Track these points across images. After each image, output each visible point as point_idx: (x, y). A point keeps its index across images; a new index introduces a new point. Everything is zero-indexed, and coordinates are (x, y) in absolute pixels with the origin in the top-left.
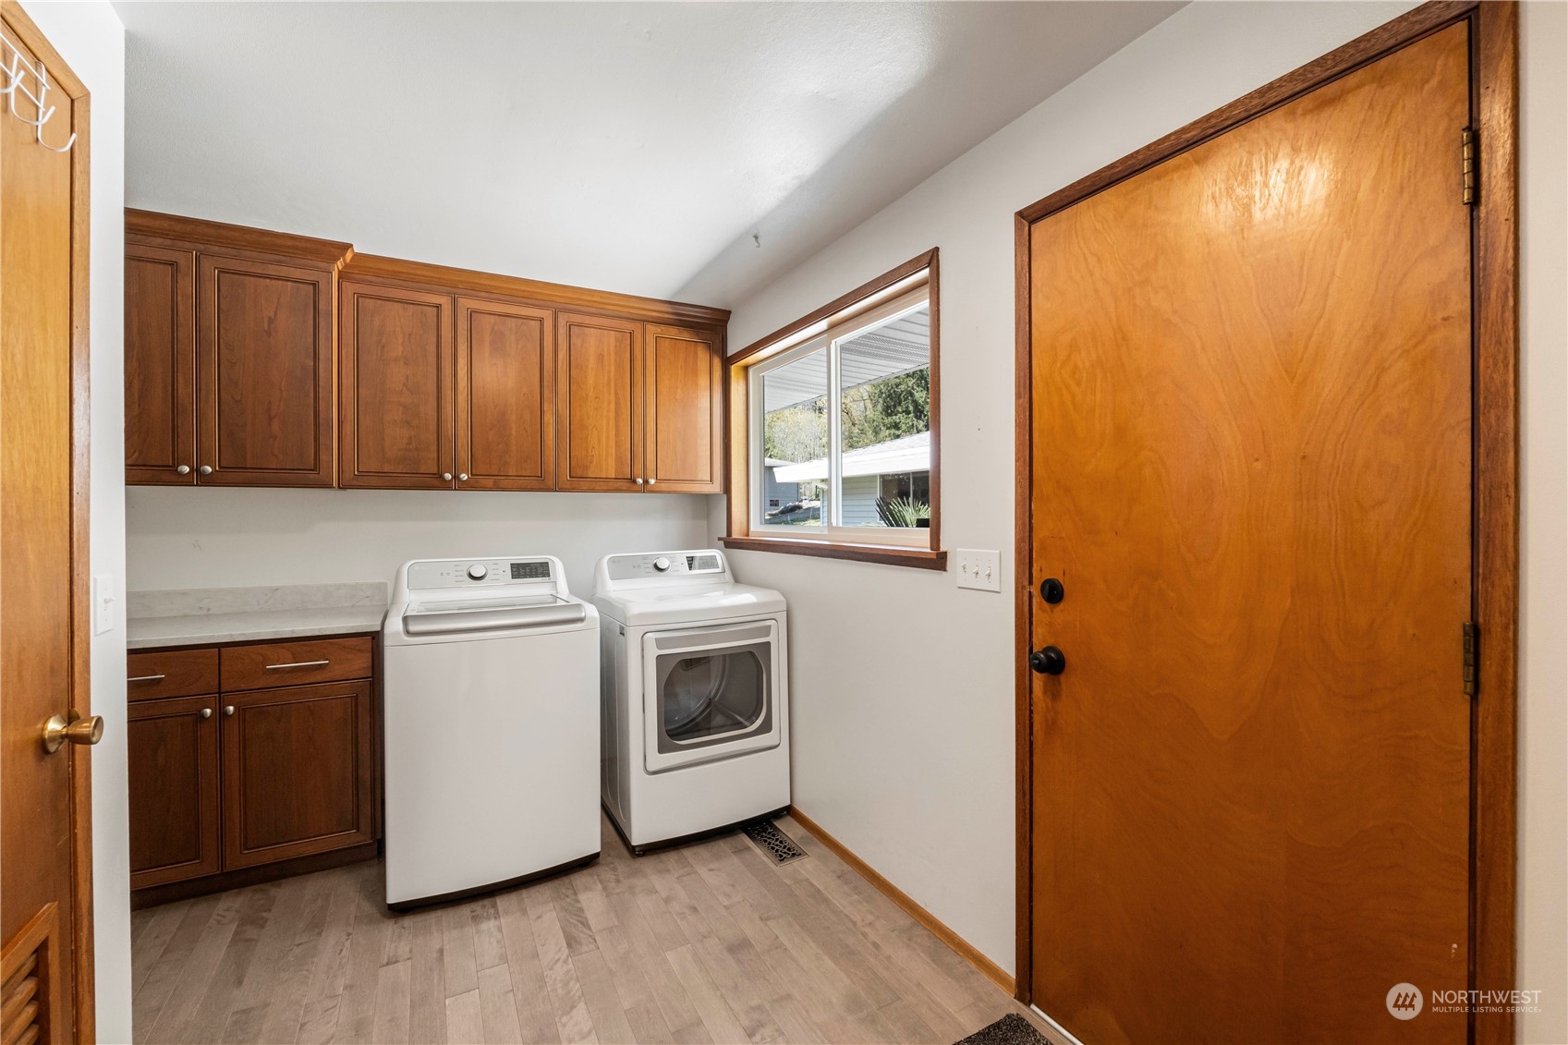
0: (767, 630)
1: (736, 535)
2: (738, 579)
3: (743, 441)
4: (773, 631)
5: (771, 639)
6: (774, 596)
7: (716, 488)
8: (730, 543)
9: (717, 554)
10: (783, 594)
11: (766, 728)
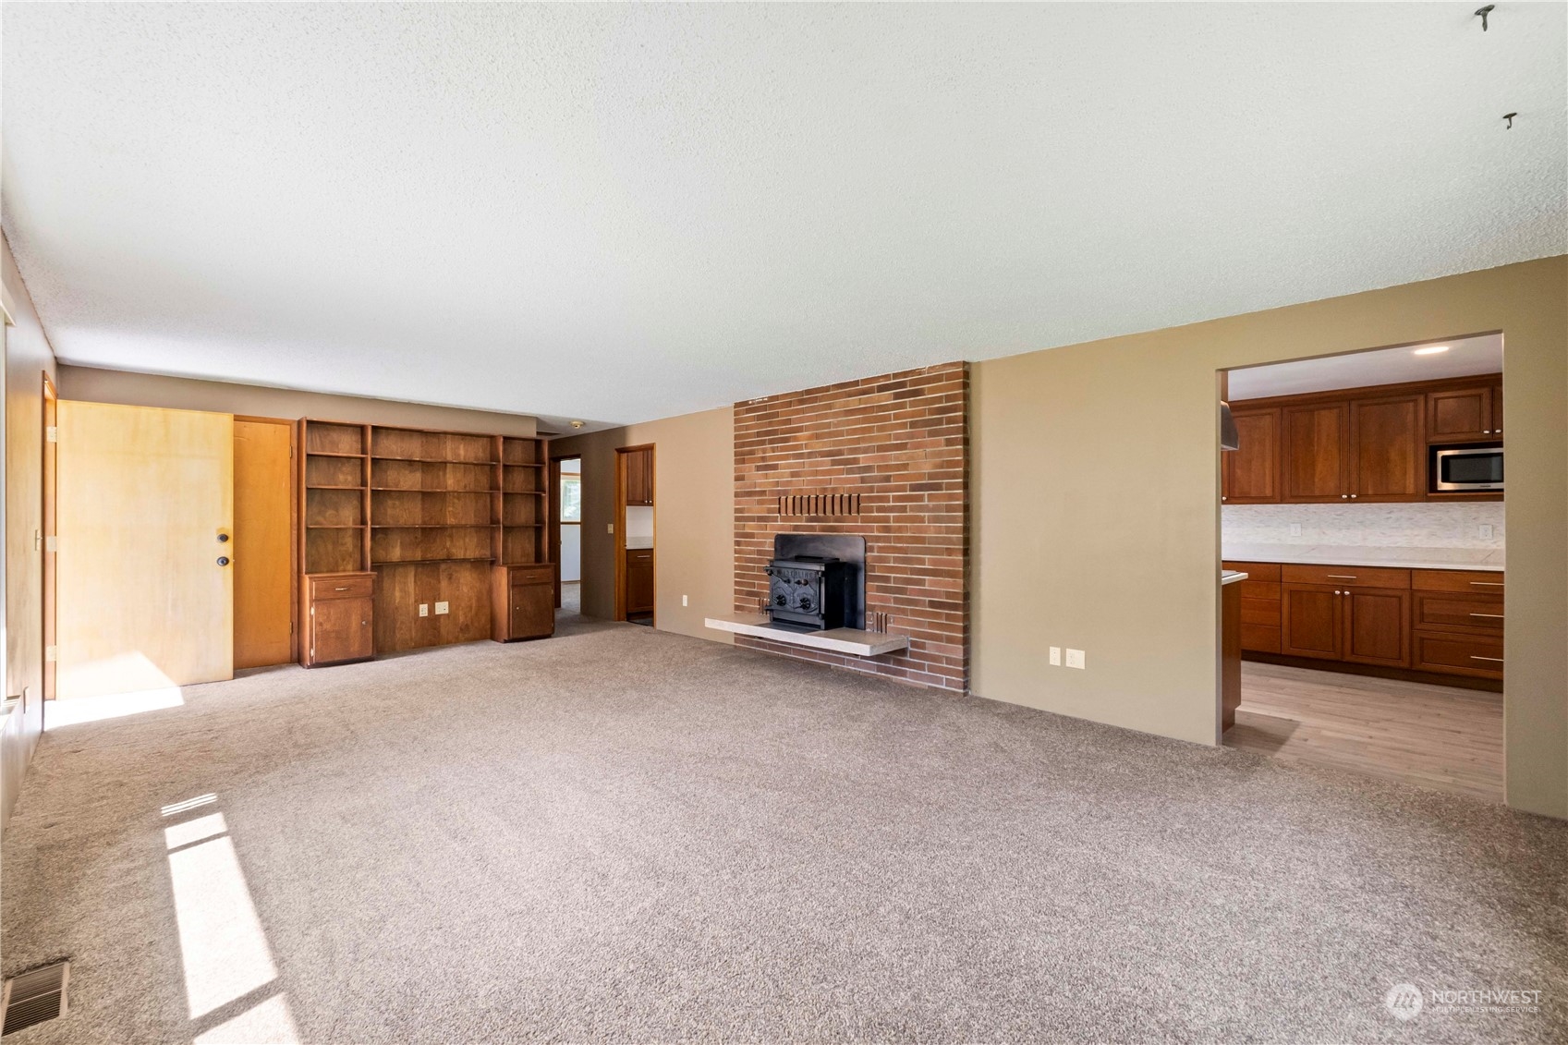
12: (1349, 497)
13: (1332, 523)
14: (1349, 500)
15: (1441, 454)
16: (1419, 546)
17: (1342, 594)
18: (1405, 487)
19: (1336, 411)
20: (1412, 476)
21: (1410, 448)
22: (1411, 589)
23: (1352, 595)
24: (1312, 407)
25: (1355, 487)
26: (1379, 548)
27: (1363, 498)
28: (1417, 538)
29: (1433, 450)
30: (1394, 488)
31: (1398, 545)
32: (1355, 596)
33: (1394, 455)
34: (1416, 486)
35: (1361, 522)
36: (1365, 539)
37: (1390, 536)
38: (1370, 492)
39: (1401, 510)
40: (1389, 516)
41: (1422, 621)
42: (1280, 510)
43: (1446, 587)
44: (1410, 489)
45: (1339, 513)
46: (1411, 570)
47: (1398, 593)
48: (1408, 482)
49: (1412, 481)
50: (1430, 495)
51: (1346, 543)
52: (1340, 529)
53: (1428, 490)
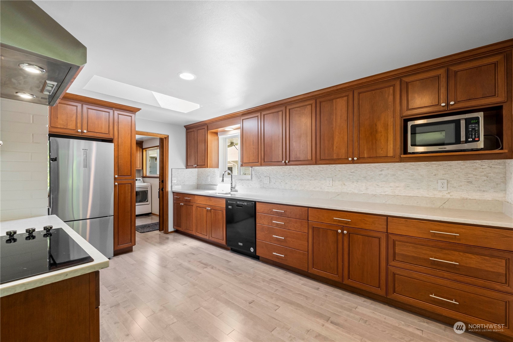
0: (148, 188)
1: (144, 176)
2: (144, 182)
3: (145, 165)
4: (149, 188)
5: (148, 189)
6: (149, 184)
7: (141, 168)
8: (143, 177)
9: (141, 179)
10: (151, 184)
11: (147, 201)
12: (353, 159)
13: (349, 178)
14: (353, 162)
15: (410, 124)
16: (400, 194)
17: (342, 232)
18: (387, 152)
19: (345, 98)
20: (392, 143)
21: (390, 121)
22: (387, 233)
23: (349, 233)
24: (333, 97)
25: (356, 152)
26: (375, 195)
27: (361, 160)
28: (399, 188)
29: (406, 121)
30: (381, 153)
31: (386, 193)
32: (351, 234)
33: (380, 128)
34: (394, 150)
35: (365, 177)
36: (367, 189)
37: (382, 187)
38: (366, 156)
39: (388, 169)
40: (381, 173)
41: (394, 259)
42: (321, 169)
43: (413, 232)
44: (391, 153)
45: (352, 171)
46: (387, 216)
47: (378, 235)
48: (389, 147)
49: (392, 146)
50: (402, 156)
51: (356, 191)
52: (353, 182)
53: (403, 152)
